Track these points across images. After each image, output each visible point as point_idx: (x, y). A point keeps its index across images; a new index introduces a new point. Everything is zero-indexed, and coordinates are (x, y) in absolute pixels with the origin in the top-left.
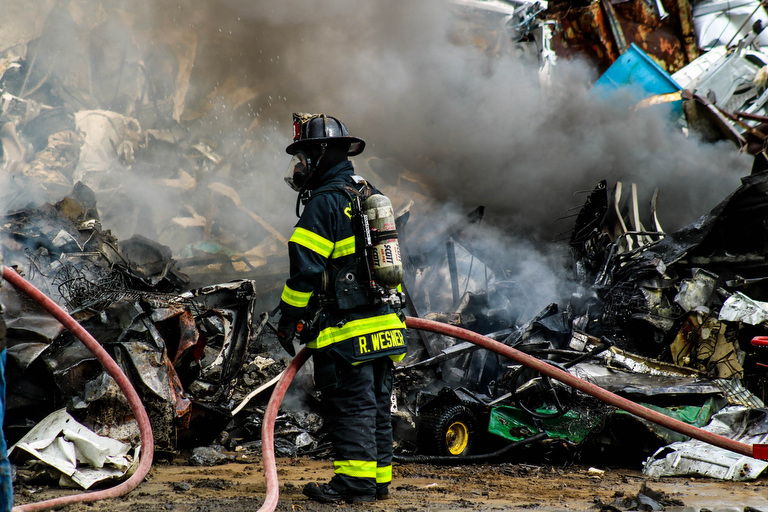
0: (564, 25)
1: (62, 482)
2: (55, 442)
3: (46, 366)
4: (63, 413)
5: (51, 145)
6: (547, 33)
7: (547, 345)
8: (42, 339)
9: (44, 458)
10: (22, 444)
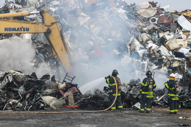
0: (187, 62)
1: (139, 110)
2: (138, 105)
3: (138, 97)
4: (139, 102)
5: (132, 74)
6: (186, 63)
7: (188, 96)
8: (136, 95)
9: (137, 107)
10: (134, 105)
